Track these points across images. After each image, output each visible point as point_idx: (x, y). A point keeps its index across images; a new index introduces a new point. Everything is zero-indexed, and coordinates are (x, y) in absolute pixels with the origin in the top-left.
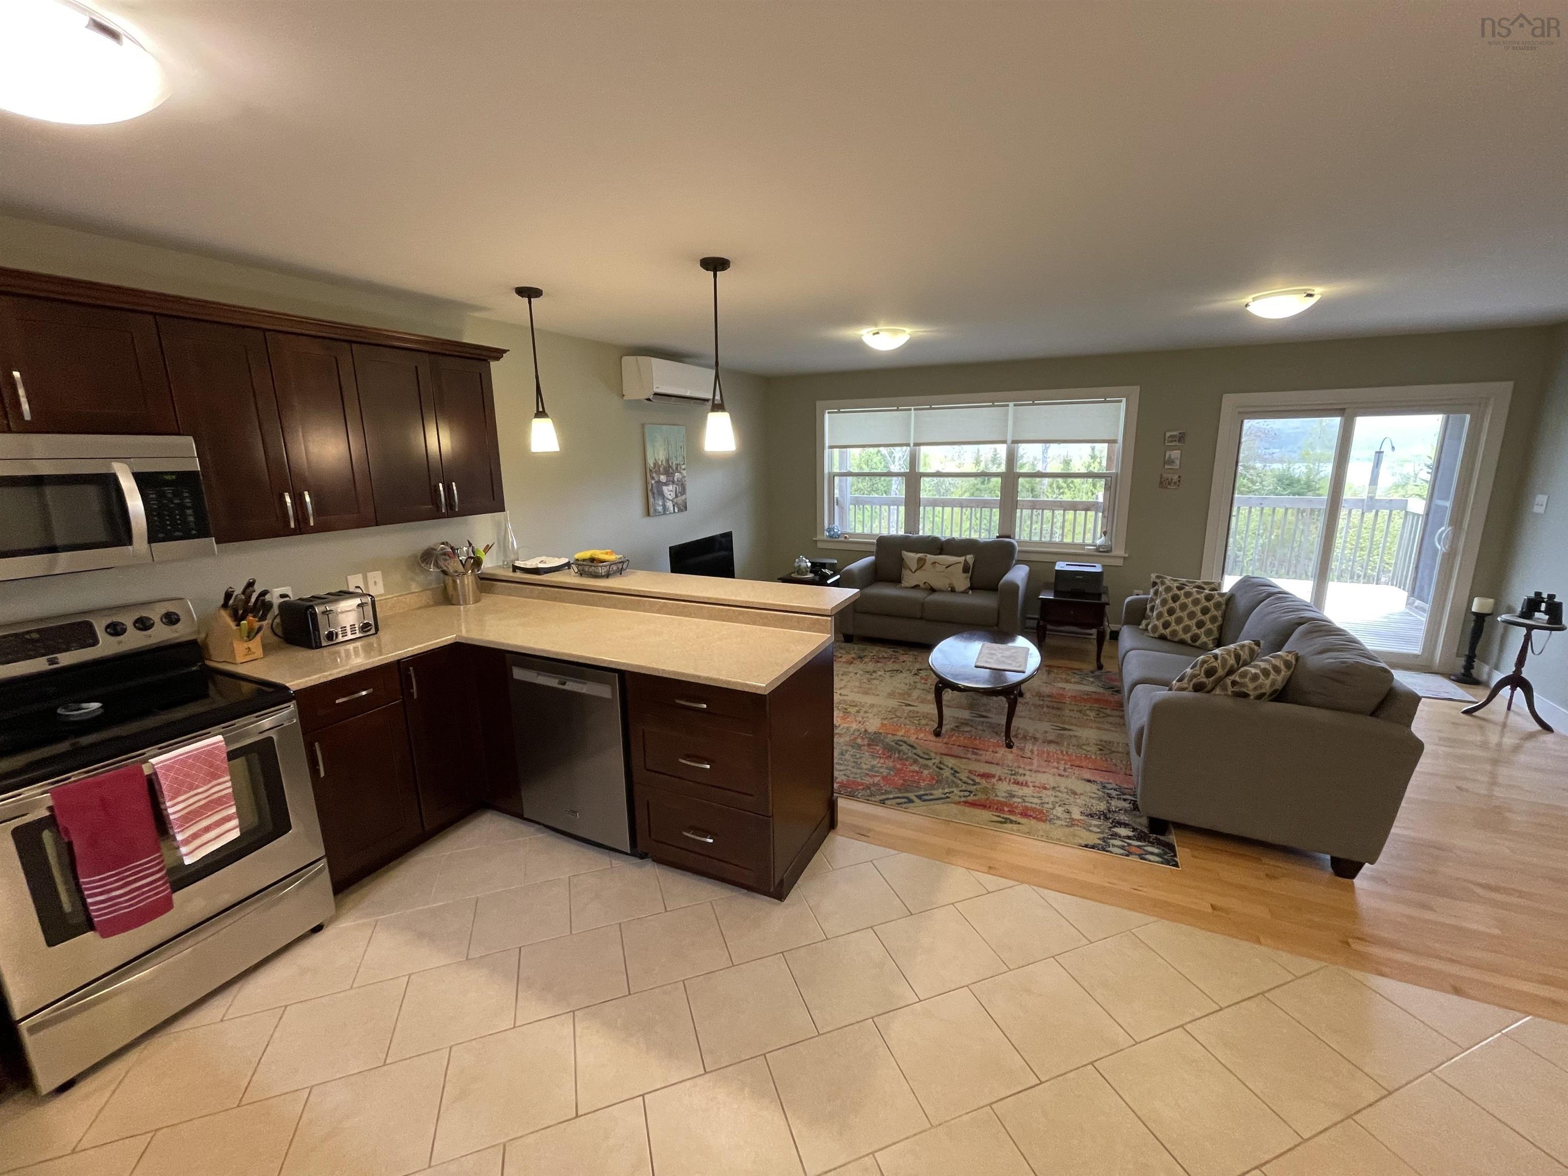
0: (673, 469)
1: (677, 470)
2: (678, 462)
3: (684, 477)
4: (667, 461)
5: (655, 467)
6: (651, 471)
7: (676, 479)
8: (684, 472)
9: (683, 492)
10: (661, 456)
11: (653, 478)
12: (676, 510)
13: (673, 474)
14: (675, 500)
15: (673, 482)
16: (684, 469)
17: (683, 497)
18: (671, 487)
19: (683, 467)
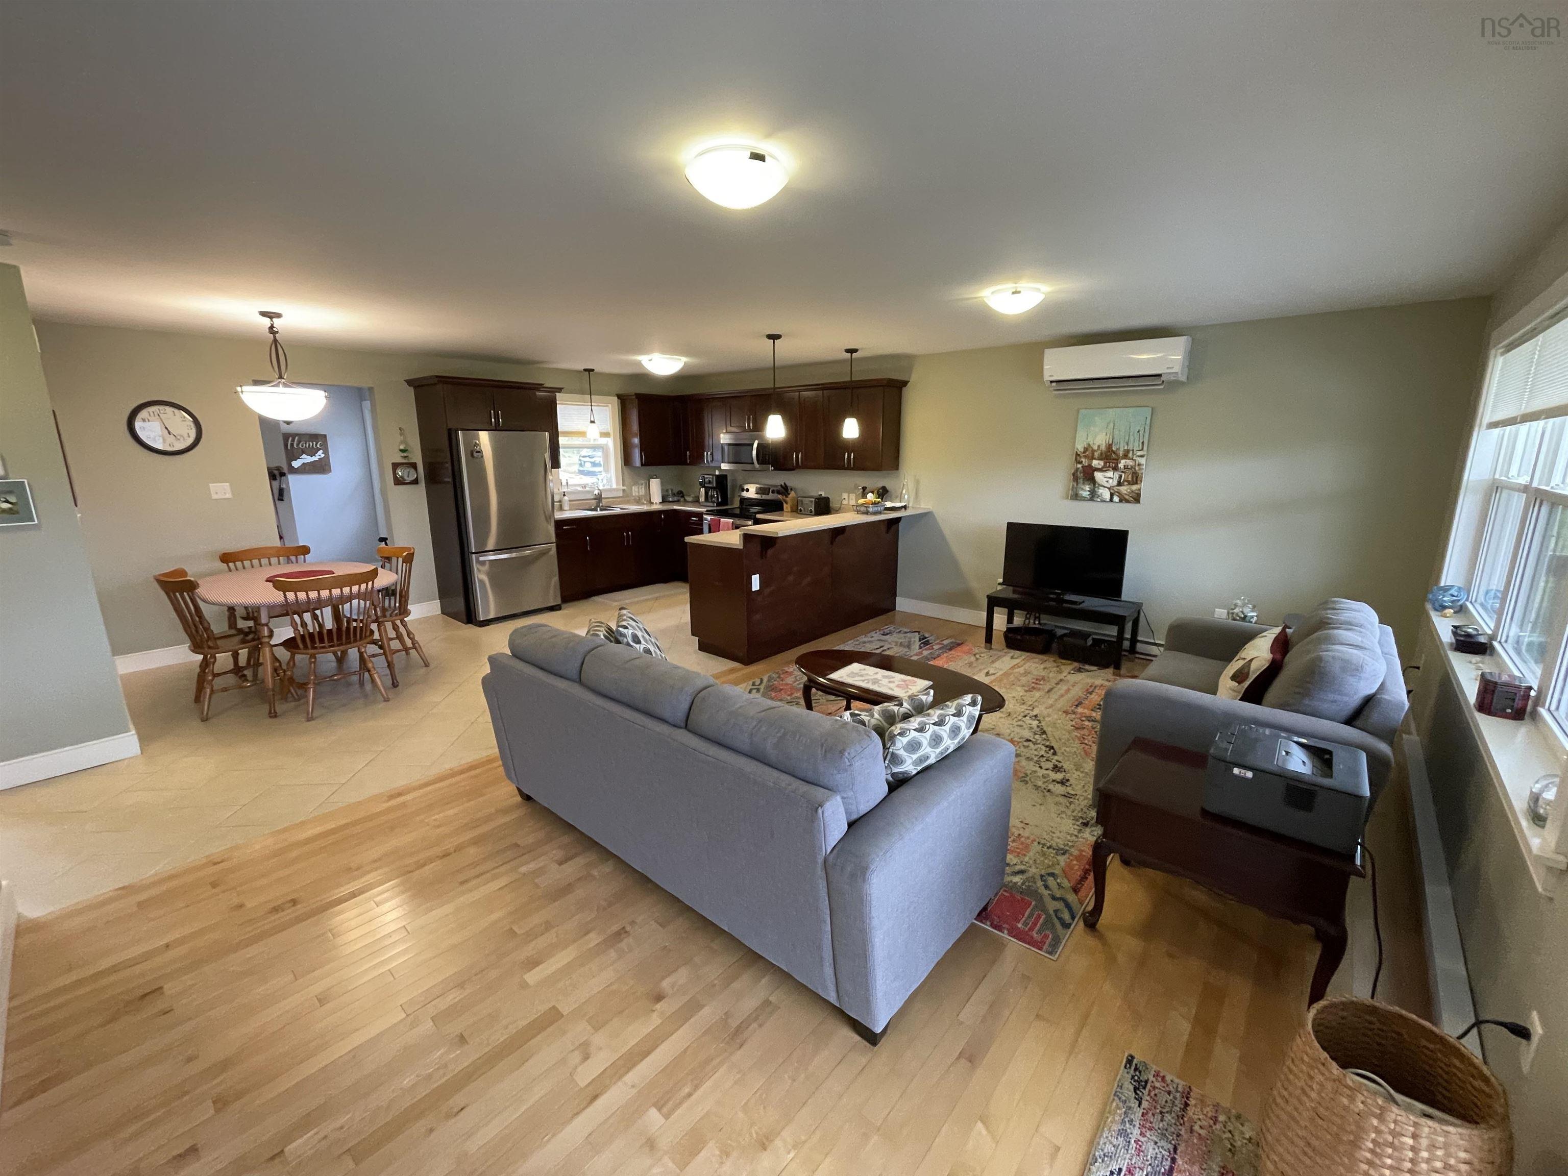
0: (1118, 455)
1: (1126, 456)
2: (1130, 447)
3: (1139, 465)
4: (1110, 446)
5: (1084, 452)
6: (1077, 455)
7: (1121, 465)
8: (1143, 461)
9: (1136, 479)
10: (1100, 440)
11: (1081, 463)
12: (1116, 499)
13: (1117, 461)
14: (1116, 489)
15: (1115, 469)
16: (1142, 456)
17: (1134, 487)
18: (1110, 474)
19: (1139, 453)
